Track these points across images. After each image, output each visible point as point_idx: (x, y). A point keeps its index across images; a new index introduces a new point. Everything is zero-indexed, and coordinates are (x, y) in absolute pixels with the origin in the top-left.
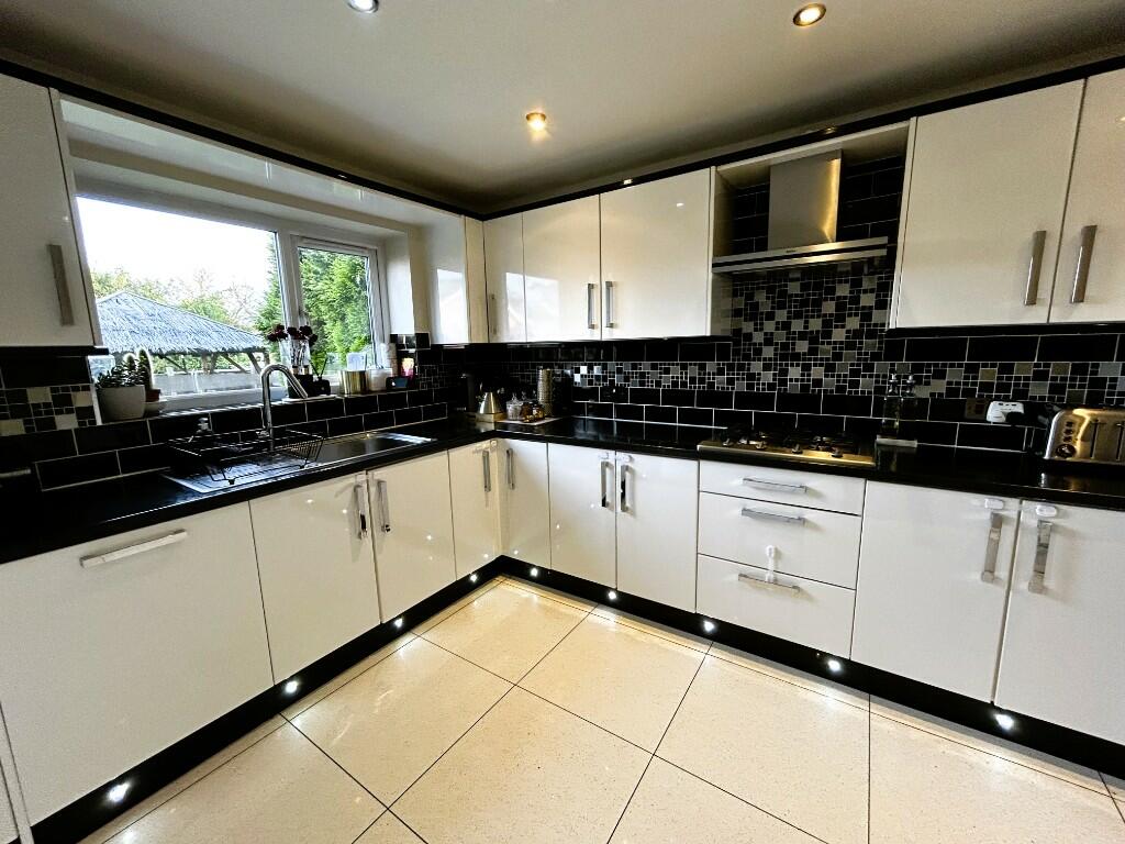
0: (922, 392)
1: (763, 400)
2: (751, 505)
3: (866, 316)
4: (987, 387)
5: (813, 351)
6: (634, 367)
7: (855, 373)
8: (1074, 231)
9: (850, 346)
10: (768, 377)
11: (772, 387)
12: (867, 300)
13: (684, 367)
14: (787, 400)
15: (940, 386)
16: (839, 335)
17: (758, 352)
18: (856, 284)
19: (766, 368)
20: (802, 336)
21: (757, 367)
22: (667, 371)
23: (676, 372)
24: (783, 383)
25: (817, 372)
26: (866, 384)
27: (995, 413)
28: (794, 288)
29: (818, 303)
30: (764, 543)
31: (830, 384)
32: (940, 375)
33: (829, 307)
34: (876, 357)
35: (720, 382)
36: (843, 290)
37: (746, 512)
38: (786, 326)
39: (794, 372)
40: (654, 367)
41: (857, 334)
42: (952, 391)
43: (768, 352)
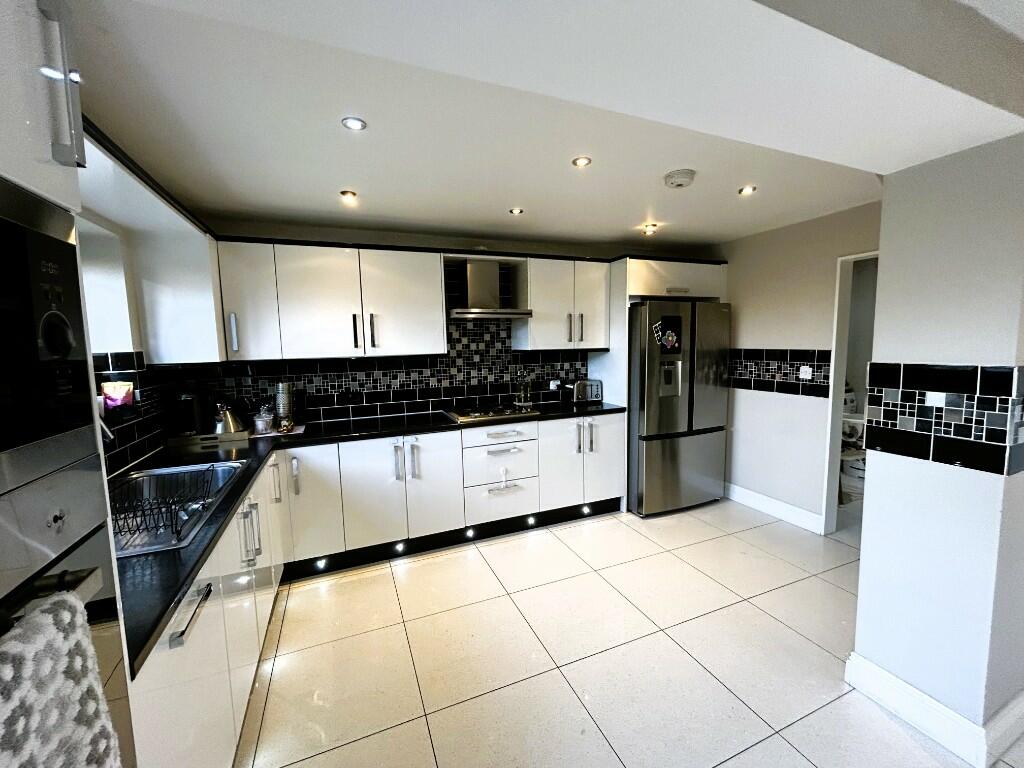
0: (528, 379)
1: (458, 391)
2: (492, 448)
3: (504, 343)
4: (548, 375)
5: (482, 361)
6: (368, 376)
7: (502, 372)
8: (577, 314)
9: (498, 357)
10: (461, 377)
11: (463, 382)
12: (503, 334)
13: (408, 374)
14: (472, 389)
15: (533, 376)
16: (493, 352)
17: (454, 362)
18: (498, 326)
19: (459, 371)
20: (477, 352)
21: (454, 371)
22: (395, 377)
23: (402, 377)
24: (469, 379)
25: (484, 372)
26: (507, 378)
27: (553, 385)
28: (470, 326)
29: (482, 335)
30: (499, 469)
31: (491, 378)
32: (533, 371)
33: (487, 337)
34: (509, 363)
35: (433, 382)
36: (493, 328)
37: (489, 453)
38: (468, 346)
39: (474, 373)
40: (385, 375)
41: (501, 351)
42: (538, 378)
43: (460, 362)
